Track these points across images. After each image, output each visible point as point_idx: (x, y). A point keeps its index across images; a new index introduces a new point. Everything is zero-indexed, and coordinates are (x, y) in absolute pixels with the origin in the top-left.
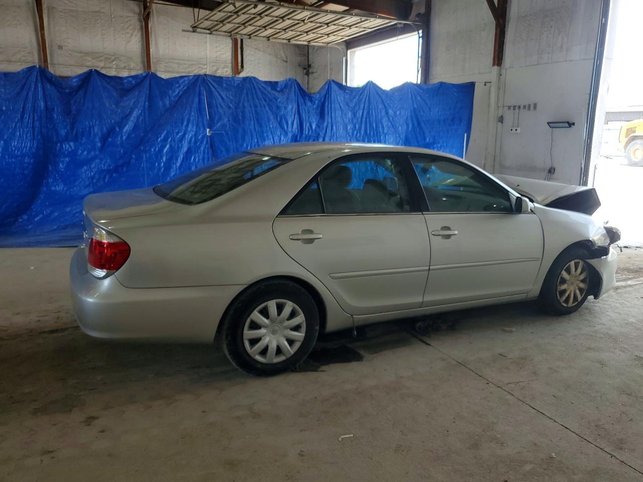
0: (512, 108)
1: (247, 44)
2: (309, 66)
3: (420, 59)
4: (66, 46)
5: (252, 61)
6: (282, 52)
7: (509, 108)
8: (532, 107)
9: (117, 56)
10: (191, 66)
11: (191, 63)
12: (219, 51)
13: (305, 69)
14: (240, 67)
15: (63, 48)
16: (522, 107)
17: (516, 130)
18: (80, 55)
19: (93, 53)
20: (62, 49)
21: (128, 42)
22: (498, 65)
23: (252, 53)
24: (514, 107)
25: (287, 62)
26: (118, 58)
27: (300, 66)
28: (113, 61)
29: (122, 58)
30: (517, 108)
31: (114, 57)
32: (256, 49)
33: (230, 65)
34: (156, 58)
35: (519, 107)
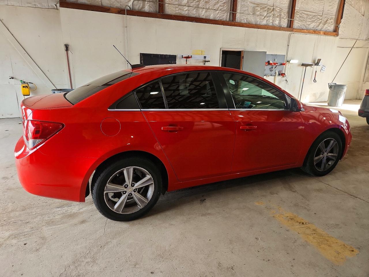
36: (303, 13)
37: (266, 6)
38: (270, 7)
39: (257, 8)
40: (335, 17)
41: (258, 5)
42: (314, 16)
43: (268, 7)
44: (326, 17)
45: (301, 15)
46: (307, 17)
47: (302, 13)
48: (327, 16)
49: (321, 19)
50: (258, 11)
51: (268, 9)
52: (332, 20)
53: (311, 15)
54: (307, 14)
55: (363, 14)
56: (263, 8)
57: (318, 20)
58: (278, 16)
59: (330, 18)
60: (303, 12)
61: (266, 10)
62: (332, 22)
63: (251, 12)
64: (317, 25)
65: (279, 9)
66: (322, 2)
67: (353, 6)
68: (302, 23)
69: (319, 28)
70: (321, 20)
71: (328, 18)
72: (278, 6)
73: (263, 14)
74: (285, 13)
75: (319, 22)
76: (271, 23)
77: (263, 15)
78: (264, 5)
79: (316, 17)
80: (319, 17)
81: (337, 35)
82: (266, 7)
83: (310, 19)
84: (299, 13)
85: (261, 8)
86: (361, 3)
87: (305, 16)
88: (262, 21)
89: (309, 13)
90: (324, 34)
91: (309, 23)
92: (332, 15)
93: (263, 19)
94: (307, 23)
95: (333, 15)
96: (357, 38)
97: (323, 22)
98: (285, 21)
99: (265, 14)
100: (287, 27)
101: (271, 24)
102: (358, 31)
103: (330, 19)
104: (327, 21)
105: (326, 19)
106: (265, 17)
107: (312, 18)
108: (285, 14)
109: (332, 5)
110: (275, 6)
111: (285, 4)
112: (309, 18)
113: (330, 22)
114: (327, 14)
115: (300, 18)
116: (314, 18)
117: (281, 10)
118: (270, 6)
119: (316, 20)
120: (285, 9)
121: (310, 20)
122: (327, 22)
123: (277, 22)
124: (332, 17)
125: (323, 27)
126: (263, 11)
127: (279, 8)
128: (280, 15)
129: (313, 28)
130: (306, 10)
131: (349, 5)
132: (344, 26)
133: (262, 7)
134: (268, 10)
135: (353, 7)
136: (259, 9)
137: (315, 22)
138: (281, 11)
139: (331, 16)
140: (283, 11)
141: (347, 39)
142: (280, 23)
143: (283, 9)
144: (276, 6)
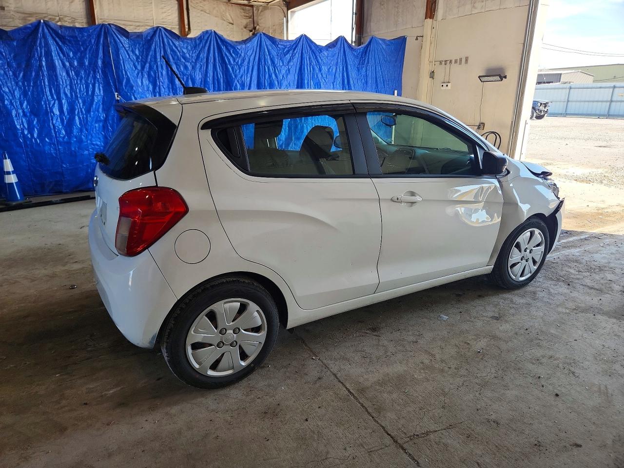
0: (443, 62)
1: (193, 5)
2: (255, 28)
3: (354, 15)
4: (7, 7)
5: (199, 23)
6: (227, 14)
7: (441, 63)
8: (464, 60)
9: (61, 17)
10: (138, 28)
11: (138, 24)
12: (165, 12)
13: (251, 31)
14: (187, 30)
15: (6, 9)
16: (453, 61)
17: (447, 86)
18: (23, 15)
19: (36, 13)
20: (4, 9)
21: (72, 2)
22: (430, 18)
23: (199, 15)
24: (446, 61)
25: (233, 24)
26: (62, 19)
27: (245, 28)
28: (58, 22)
29: (66, 19)
30: (448, 62)
31: (58, 18)
32: (202, 11)
33: (178, 27)
34: (101, 19)
35: (451, 62)
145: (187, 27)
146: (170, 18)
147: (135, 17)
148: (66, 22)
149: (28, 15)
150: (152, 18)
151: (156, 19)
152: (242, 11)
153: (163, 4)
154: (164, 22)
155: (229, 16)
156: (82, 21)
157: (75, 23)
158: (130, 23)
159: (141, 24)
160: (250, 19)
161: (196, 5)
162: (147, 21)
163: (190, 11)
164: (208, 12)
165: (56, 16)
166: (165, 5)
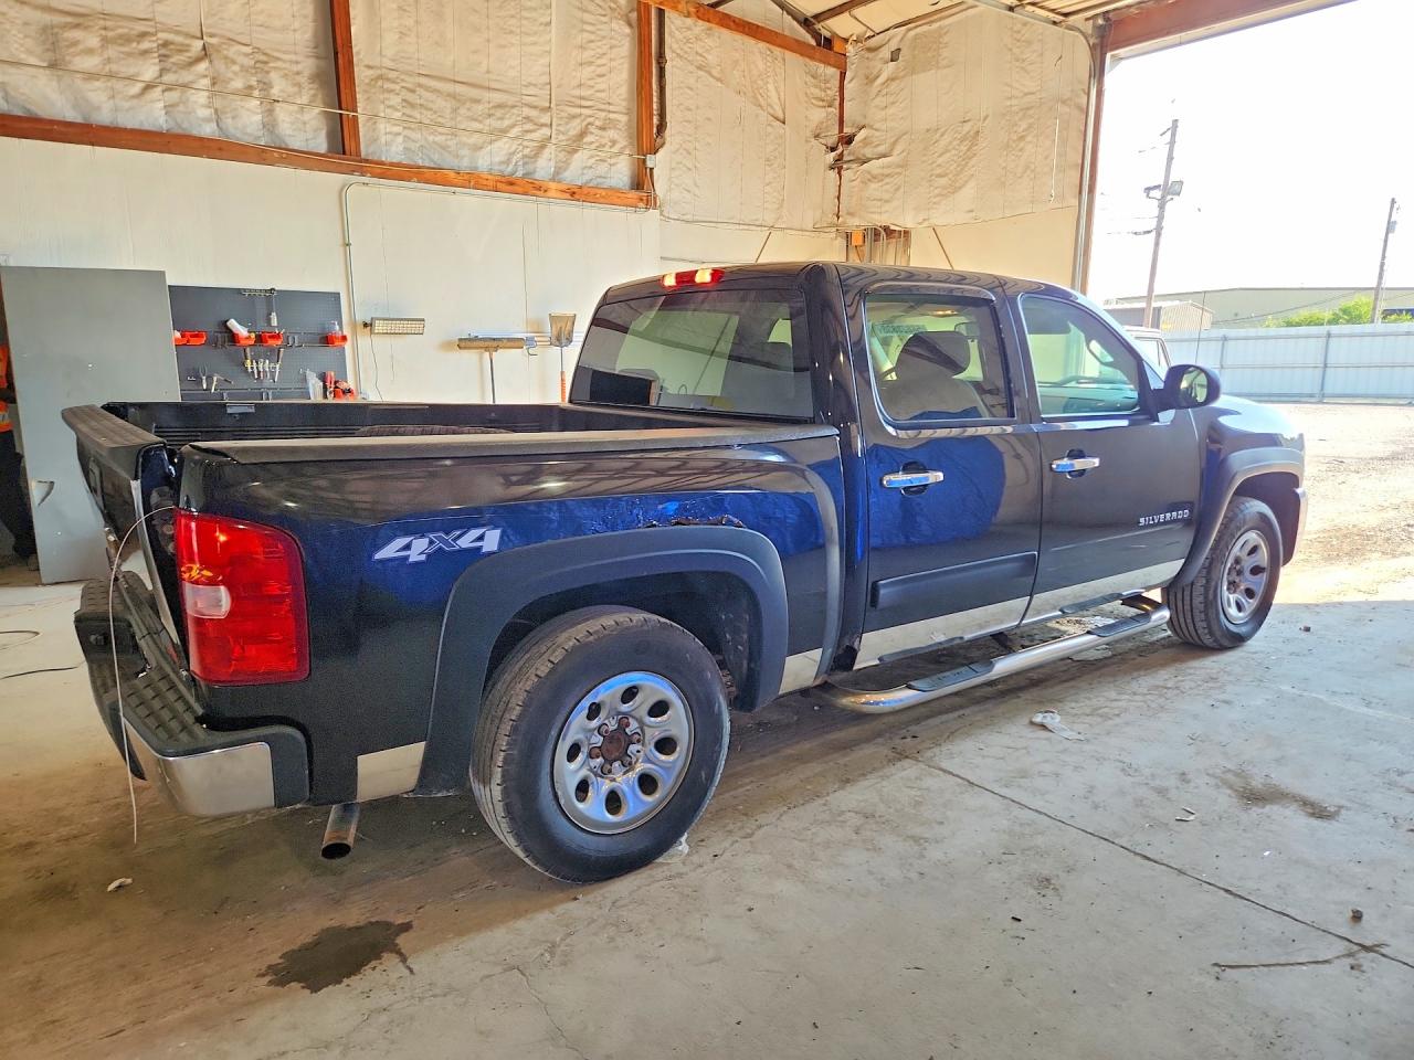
36: (427, 89)
37: (141, 27)
38: (179, 39)
39: (76, 34)
40: (629, 121)
41: (80, 19)
42: (499, 106)
43: (163, 36)
44: (574, 117)
45: (411, 97)
46: (455, 110)
47: (420, 85)
48: (578, 111)
49: (543, 125)
50: (90, 51)
51: (166, 44)
52: (612, 134)
53: (477, 101)
54: (453, 96)
55: (781, 116)
56: (127, 39)
57: (529, 126)
58: (251, 87)
59: (598, 123)
60: (423, 80)
61: (145, 52)
62: (614, 142)
63: (29, 52)
64: (527, 151)
65: (247, 55)
66: (535, 44)
67: (715, 73)
68: (431, 138)
69: (544, 167)
70: (546, 131)
71: (591, 120)
72: (239, 38)
73: (132, 71)
74: (303, 79)
75: (537, 135)
76: (208, 120)
77: (131, 79)
78: (131, 25)
79: (515, 111)
80: (527, 111)
81: (650, 202)
82: (143, 35)
83: (476, 120)
84: (397, 87)
85: (105, 41)
86: (761, 65)
87: (440, 103)
88: (127, 105)
89: (459, 89)
90: (568, 196)
91: (475, 139)
92: (606, 107)
93: (133, 97)
94: (464, 139)
95: (611, 108)
96: (769, 219)
97: (561, 137)
98: (306, 117)
99: (149, 71)
100: (331, 149)
101: (208, 130)
102: (768, 189)
103: (602, 128)
104: (583, 134)
105: (575, 127)
106: (149, 87)
107: (490, 115)
108: (299, 85)
109: (599, 62)
110: (212, 36)
111: (284, 29)
112: (470, 114)
113: (604, 141)
114: (578, 102)
115: (408, 111)
116: (502, 119)
117: (264, 58)
118: (178, 33)
119: (513, 126)
120: (294, 57)
121: (476, 126)
122: (585, 140)
123: (247, 122)
124: (612, 116)
125: (567, 163)
126: (129, 54)
127: (248, 50)
128: (266, 86)
129: (508, 162)
130: (434, 73)
131: (691, 68)
132: (690, 166)
133: (110, 34)
134: (163, 51)
135: (718, 80)
136: (93, 41)
137: (515, 132)
138: (266, 63)
139: (603, 114)
140: (279, 64)
141: (719, 225)
142: (270, 125)
143: (276, 54)
144: (222, 36)
145: (655, 120)
146: (602, 84)
147: (488, 72)
148: (234, 62)
149: (69, 19)
150: (545, 79)
151: (559, 87)
152: (809, 79)
153: (583, 30)
154: (582, 98)
155: (773, 94)
156: (295, 68)
157: (268, 72)
158: (474, 93)
159: (511, 100)
160: (830, 109)
161: (686, 48)
162: (531, 91)
163: (668, 67)
164: (718, 76)
165: (194, 37)
166: (593, 37)
